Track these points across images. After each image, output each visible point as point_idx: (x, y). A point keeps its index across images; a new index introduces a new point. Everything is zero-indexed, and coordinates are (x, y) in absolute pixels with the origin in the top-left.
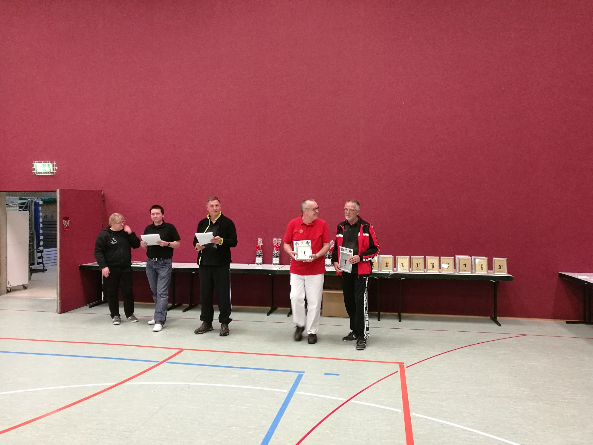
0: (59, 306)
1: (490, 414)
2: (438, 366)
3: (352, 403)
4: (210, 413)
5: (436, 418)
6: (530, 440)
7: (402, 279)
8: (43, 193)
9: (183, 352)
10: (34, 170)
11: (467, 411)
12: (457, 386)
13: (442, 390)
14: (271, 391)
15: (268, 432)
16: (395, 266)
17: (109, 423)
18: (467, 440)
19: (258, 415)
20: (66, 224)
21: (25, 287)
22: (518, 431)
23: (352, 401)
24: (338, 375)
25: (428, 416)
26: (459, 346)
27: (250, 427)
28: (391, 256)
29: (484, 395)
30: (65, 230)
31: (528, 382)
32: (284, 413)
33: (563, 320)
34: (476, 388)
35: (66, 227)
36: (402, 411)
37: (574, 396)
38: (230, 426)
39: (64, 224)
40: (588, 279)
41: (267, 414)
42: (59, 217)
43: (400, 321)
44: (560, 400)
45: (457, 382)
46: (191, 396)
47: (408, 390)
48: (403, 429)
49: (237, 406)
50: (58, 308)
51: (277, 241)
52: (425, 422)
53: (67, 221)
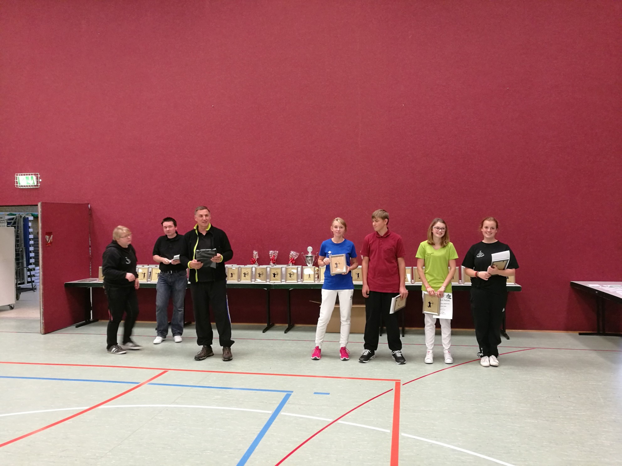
1: (484, 432)
2: (437, 382)
3: (338, 423)
4: (185, 437)
5: (426, 438)
6: (522, 460)
9: (168, 372)
10: (17, 183)
11: (460, 429)
12: (453, 404)
13: (436, 408)
14: (255, 412)
15: (244, 456)
17: (75, 450)
18: (456, 460)
19: (237, 438)
20: (49, 239)
21: (12, 308)
22: (511, 450)
24: (329, 394)
25: (418, 436)
29: (481, 413)
30: (47, 246)
31: (529, 398)
32: (265, 436)
33: (575, 332)
34: (472, 405)
35: (49, 242)
36: (390, 431)
37: (577, 412)
38: (204, 450)
39: (46, 240)
40: (599, 287)
41: (246, 437)
42: (41, 232)
43: (403, 336)
44: (561, 417)
45: (454, 400)
46: (168, 419)
47: (400, 409)
48: (390, 450)
49: (216, 428)
50: (42, 328)
51: (274, 253)
52: (414, 443)
53: (50, 236)
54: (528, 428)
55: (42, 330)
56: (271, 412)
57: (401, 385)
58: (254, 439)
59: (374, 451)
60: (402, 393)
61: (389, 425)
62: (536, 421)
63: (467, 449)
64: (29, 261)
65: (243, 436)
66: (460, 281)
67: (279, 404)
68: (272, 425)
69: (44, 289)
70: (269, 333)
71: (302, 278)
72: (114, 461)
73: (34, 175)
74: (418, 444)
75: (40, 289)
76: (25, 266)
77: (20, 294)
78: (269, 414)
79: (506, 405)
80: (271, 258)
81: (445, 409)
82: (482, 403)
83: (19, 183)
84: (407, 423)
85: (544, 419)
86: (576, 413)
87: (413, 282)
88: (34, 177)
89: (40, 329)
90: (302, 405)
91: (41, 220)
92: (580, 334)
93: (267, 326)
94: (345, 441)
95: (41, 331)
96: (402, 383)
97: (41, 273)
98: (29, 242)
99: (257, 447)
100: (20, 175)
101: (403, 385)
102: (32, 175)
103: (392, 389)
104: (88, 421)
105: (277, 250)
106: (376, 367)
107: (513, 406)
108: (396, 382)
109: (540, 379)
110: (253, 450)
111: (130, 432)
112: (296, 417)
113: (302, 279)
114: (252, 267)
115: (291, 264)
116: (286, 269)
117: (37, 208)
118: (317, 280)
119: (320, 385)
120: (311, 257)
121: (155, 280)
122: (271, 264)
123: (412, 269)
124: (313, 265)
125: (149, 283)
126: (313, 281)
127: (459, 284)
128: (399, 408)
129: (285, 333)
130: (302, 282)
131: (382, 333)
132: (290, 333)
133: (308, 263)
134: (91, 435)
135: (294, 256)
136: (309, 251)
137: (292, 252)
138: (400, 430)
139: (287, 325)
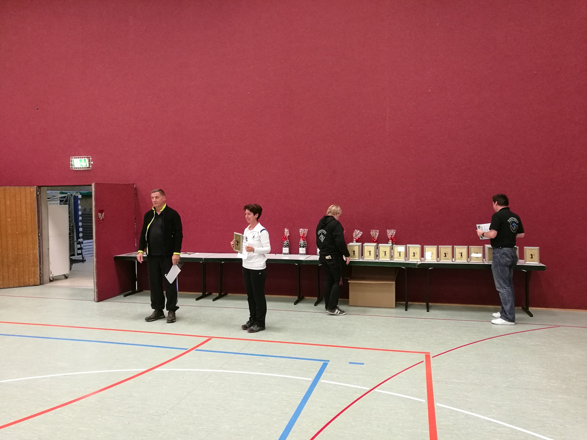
0: (96, 295)
1: (517, 406)
2: (465, 356)
3: (375, 392)
4: (235, 400)
5: (461, 409)
6: (559, 434)
7: (430, 269)
8: (81, 187)
9: (212, 339)
10: (72, 166)
11: (493, 402)
12: (484, 378)
13: (468, 381)
14: (296, 379)
15: (292, 419)
16: (422, 255)
17: (140, 407)
18: (493, 431)
19: (282, 402)
20: (101, 216)
21: (66, 277)
22: (546, 424)
23: (376, 390)
24: (363, 364)
25: (452, 406)
26: (487, 336)
27: (273, 413)
28: (419, 246)
29: (512, 387)
30: (100, 222)
31: (559, 375)
32: (308, 401)
34: (503, 380)
35: (101, 219)
36: (426, 401)
38: (254, 413)
39: (99, 217)
41: (291, 401)
42: (95, 209)
46: (218, 383)
47: (433, 380)
48: (427, 419)
49: (262, 393)
52: (449, 413)
53: (103, 214)
54: (561, 403)
58: (299, 403)
59: (412, 419)
60: (432, 365)
61: (423, 395)
62: (568, 397)
63: (503, 421)
64: (79, 235)
65: (288, 401)
67: (317, 373)
68: (313, 392)
69: (97, 262)
70: (300, 305)
72: (175, 419)
74: (453, 414)
75: (94, 261)
76: (75, 240)
77: (73, 265)
78: (309, 381)
79: (537, 381)
81: (476, 382)
82: (512, 378)
83: (74, 166)
84: (441, 394)
85: (576, 396)
88: (87, 160)
90: (339, 373)
91: (95, 198)
94: (383, 408)
95: (94, 299)
97: (95, 247)
98: (79, 218)
99: (302, 412)
100: (74, 158)
101: (433, 357)
102: (85, 158)
103: (423, 361)
104: (147, 382)
106: (405, 340)
107: (543, 382)
108: (426, 355)
109: (568, 356)
111: (185, 393)
112: (335, 384)
117: (92, 187)
119: (354, 355)
129: (315, 305)
132: (320, 306)
134: (152, 394)
138: (435, 400)
139: (317, 298)
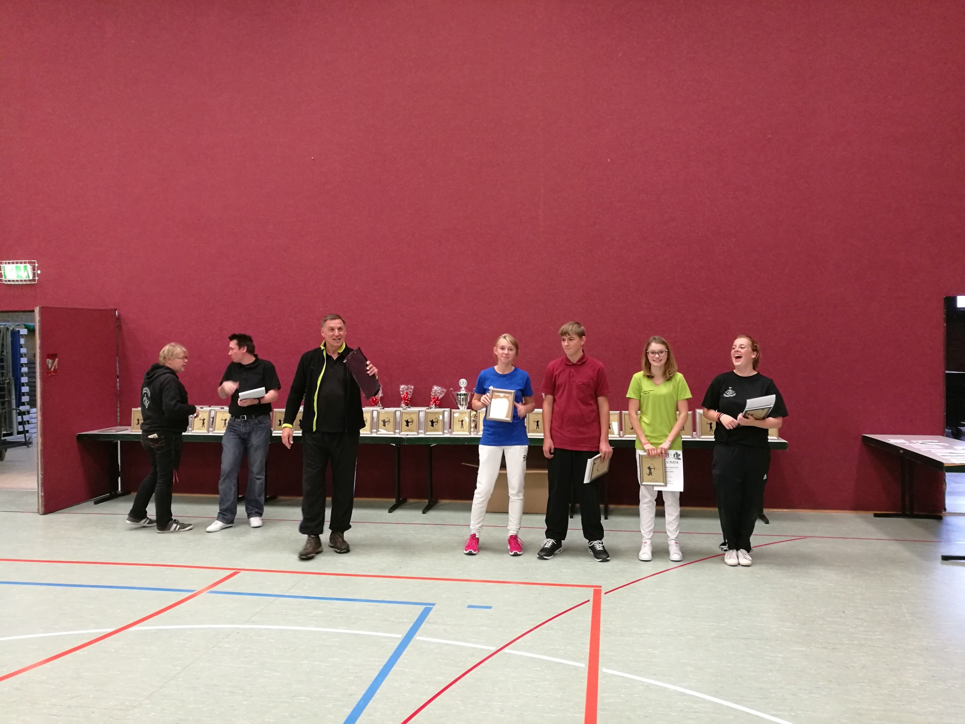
0: (42, 503)
1: (728, 667)
2: (658, 590)
3: (505, 654)
4: (265, 675)
5: (641, 676)
9: (240, 574)
10: (2, 276)
11: (693, 662)
12: (682, 623)
13: (657, 630)
14: (375, 636)
15: (358, 705)
17: (91, 696)
18: (686, 710)
19: (346, 676)
20: (52, 364)
22: (770, 693)
23: (506, 650)
24: (490, 607)
25: (627, 673)
27: (328, 696)
29: (723, 637)
30: (49, 375)
31: (798, 614)
32: (390, 673)
33: (870, 512)
34: (712, 625)
35: (52, 370)
36: (586, 665)
37: (870, 635)
38: (296, 696)
39: (48, 366)
40: (906, 444)
41: (361, 675)
42: (40, 353)
43: (606, 518)
44: (846, 642)
45: (683, 616)
46: (240, 647)
47: (601, 631)
48: (584, 694)
49: (314, 661)
50: (40, 505)
51: (406, 389)
52: (621, 683)
53: (54, 362)
54: (796, 660)
55: (40, 508)
56: (400, 636)
57: (603, 594)
58: (375, 678)
59: (559, 696)
60: (602, 605)
61: (583, 656)
62: (808, 649)
63: (702, 693)
64: (20, 399)
65: (356, 673)
66: (694, 433)
67: (413, 624)
68: (402, 657)
69: (44, 444)
70: (399, 513)
71: (450, 428)
72: (153, 714)
73: (29, 263)
74: (627, 685)
75: (37, 443)
76: (14, 406)
77: (6, 451)
78: (397, 638)
79: (763, 625)
80: (402, 396)
81: (668, 630)
82: (726, 622)
83: (5, 277)
84: (611, 653)
85: (820, 646)
86: (869, 637)
87: (621, 435)
88: (29, 267)
89: (37, 507)
90: (448, 625)
91: (39, 334)
92: (876, 515)
93: (395, 503)
94: (514, 680)
95: (38, 509)
96: (603, 591)
97: (40, 418)
98: (21, 369)
99: (378, 691)
100: (6, 263)
101: (605, 593)
102: (25, 263)
103: (589, 601)
104: (113, 650)
105: (412, 385)
106: (563, 567)
107: (773, 626)
108: (595, 590)
109: (814, 584)
110: (372, 695)
111: (179, 668)
112: (440, 643)
113: (450, 430)
114: (373, 410)
115: (434, 405)
116: (426, 413)
117: (34, 316)
118: (474, 431)
119: (478, 594)
120: (465, 395)
121: (220, 430)
122: (403, 405)
123: (621, 414)
124: (468, 408)
125: (210, 434)
126: (468, 433)
127: (693, 438)
128: (599, 630)
129: (424, 513)
130: (451, 433)
131: (573, 513)
132: (432, 514)
133: (460, 404)
134: (118, 673)
135: (438, 393)
136: (461, 386)
137: (435, 388)
138: (600, 663)
139: (427, 500)
